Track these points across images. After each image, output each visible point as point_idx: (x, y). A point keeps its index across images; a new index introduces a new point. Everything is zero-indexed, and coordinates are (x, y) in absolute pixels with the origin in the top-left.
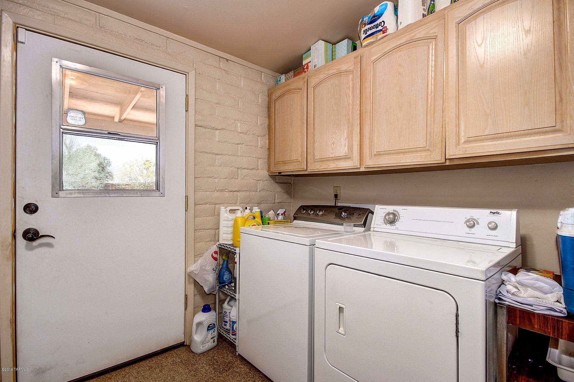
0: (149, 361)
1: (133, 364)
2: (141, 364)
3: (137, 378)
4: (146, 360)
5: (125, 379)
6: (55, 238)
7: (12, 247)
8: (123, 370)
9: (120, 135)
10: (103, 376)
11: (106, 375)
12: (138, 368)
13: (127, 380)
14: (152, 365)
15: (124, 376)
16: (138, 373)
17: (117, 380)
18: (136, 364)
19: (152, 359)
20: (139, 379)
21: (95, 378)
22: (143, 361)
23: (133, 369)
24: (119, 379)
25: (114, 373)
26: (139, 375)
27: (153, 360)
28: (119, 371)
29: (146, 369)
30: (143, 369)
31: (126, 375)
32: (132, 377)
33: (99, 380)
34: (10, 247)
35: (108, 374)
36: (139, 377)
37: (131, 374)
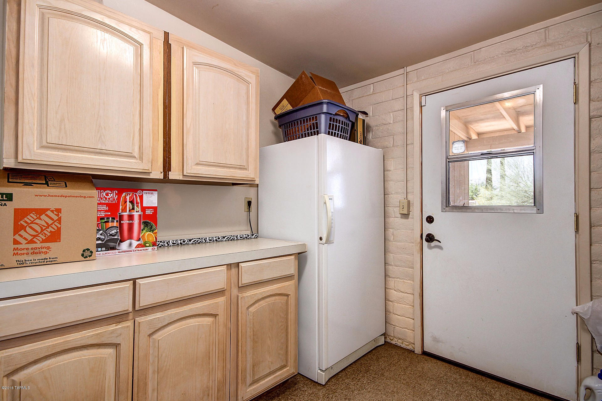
0: (525, 393)
1: (509, 385)
2: (516, 391)
3: (502, 396)
4: (523, 391)
5: (493, 389)
6: (440, 242)
7: (420, 245)
8: (497, 383)
9: (492, 153)
10: (481, 376)
11: (482, 377)
12: (511, 391)
13: (494, 392)
14: (525, 398)
15: (494, 387)
16: (507, 394)
17: (486, 386)
18: (512, 387)
19: (530, 394)
20: (503, 398)
21: (474, 373)
22: (520, 390)
23: (506, 388)
24: (489, 386)
25: (489, 380)
26: (506, 396)
27: (530, 396)
28: (494, 381)
29: (516, 396)
30: (514, 395)
31: (496, 388)
32: (499, 393)
33: (475, 376)
34: (419, 245)
35: (485, 377)
36: (505, 397)
37: (501, 390)
